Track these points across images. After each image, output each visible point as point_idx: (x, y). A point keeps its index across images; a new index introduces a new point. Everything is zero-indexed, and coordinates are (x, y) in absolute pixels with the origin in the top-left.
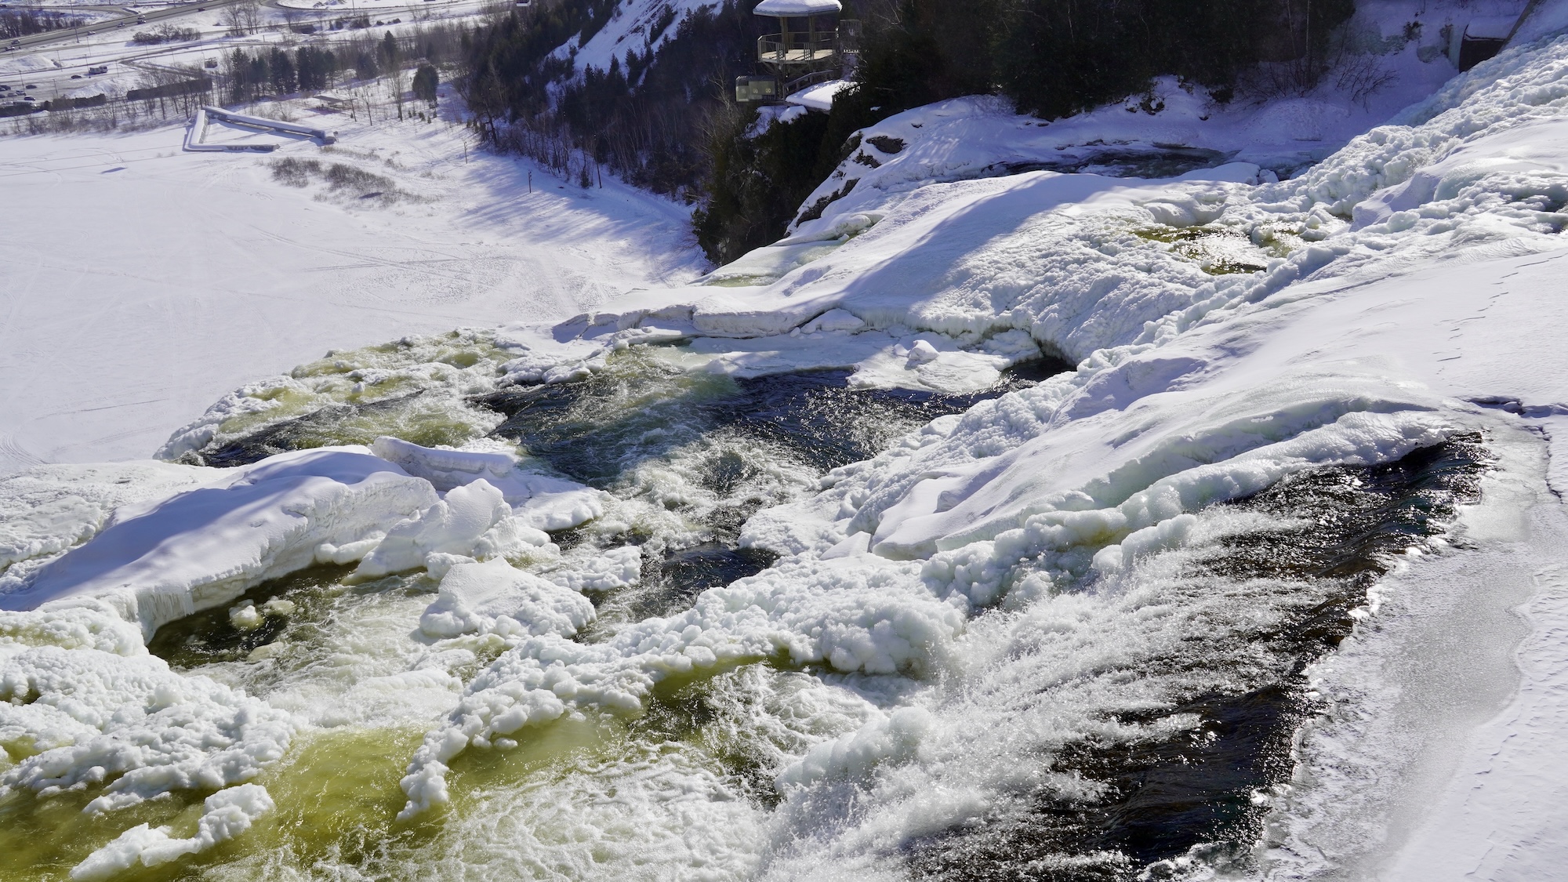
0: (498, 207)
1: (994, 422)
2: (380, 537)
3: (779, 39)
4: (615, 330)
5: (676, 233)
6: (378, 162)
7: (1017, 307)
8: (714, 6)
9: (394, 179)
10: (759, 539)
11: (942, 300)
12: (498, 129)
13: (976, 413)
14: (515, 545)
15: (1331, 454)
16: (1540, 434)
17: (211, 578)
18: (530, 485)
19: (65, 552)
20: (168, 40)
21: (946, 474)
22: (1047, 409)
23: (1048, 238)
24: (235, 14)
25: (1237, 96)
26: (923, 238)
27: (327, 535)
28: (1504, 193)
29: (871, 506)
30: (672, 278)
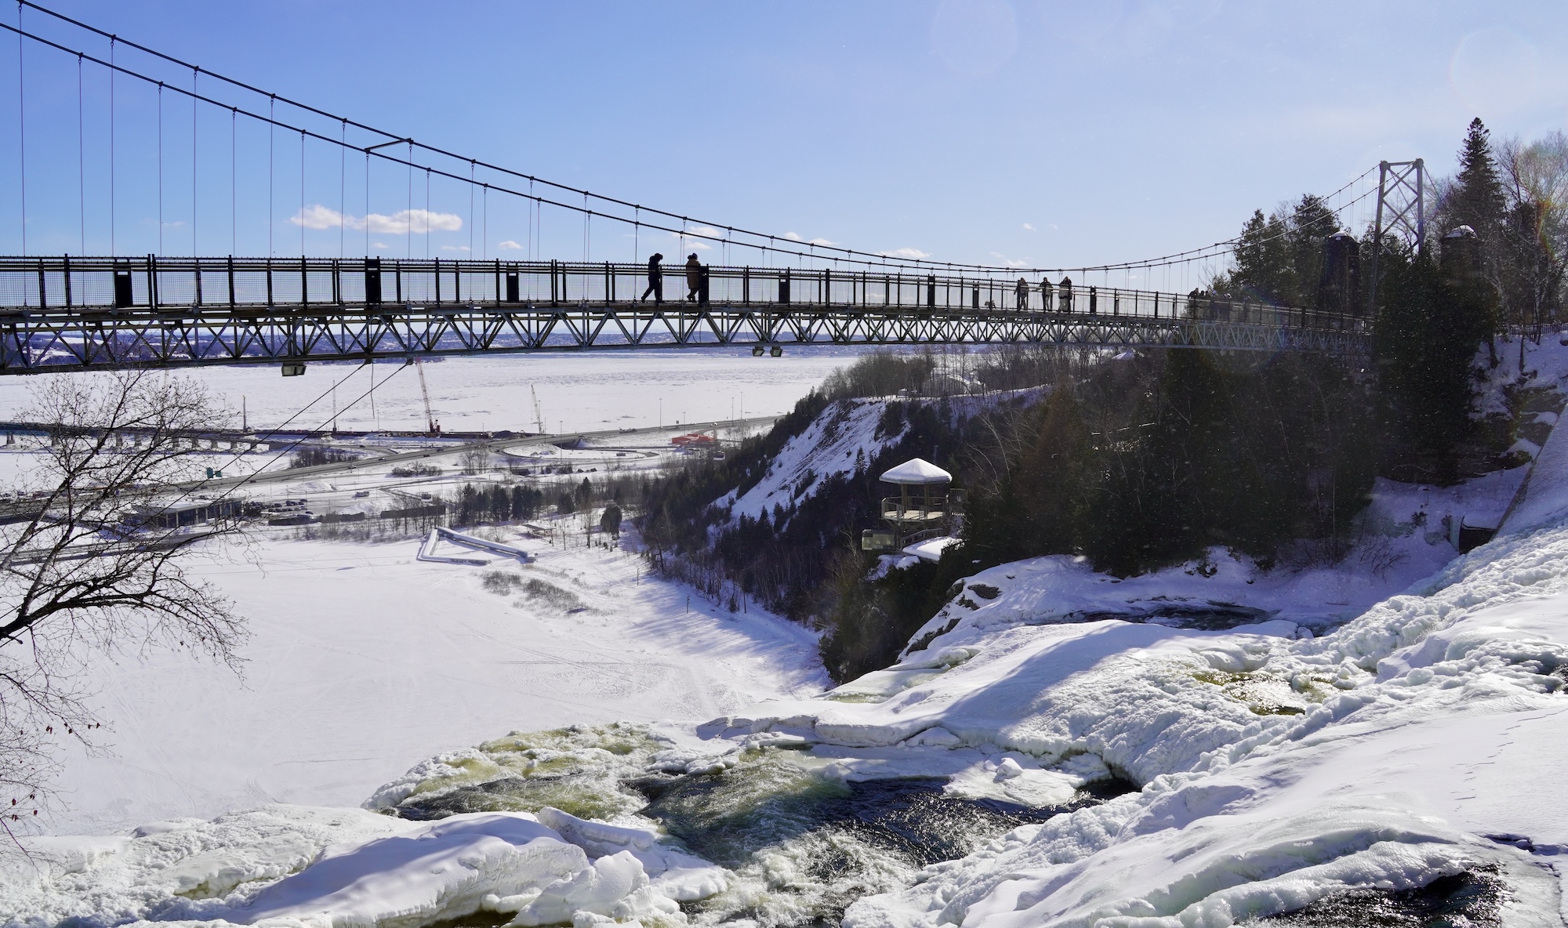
0: (660, 623)
1: (1069, 833)
2: (537, 893)
3: (899, 501)
4: (749, 732)
5: (804, 654)
6: (567, 579)
7: (1092, 734)
8: (847, 472)
9: (578, 594)
10: (859, 923)
11: (1028, 725)
12: (666, 560)
13: (1054, 824)
14: (650, 910)
15: (1364, 878)
16: (1550, 871)
17: (394, 913)
18: (666, 859)
19: (282, 878)
20: (417, 474)
21: (1025, 877)
22: (1115, 824)
23: (1119, 677)
24: (470, 458)
25: (1278, 566)
26: (1013, 671)
27: (493, 887)
28: (1503, 657)
29: (959, 900)
30: (799, 691)
